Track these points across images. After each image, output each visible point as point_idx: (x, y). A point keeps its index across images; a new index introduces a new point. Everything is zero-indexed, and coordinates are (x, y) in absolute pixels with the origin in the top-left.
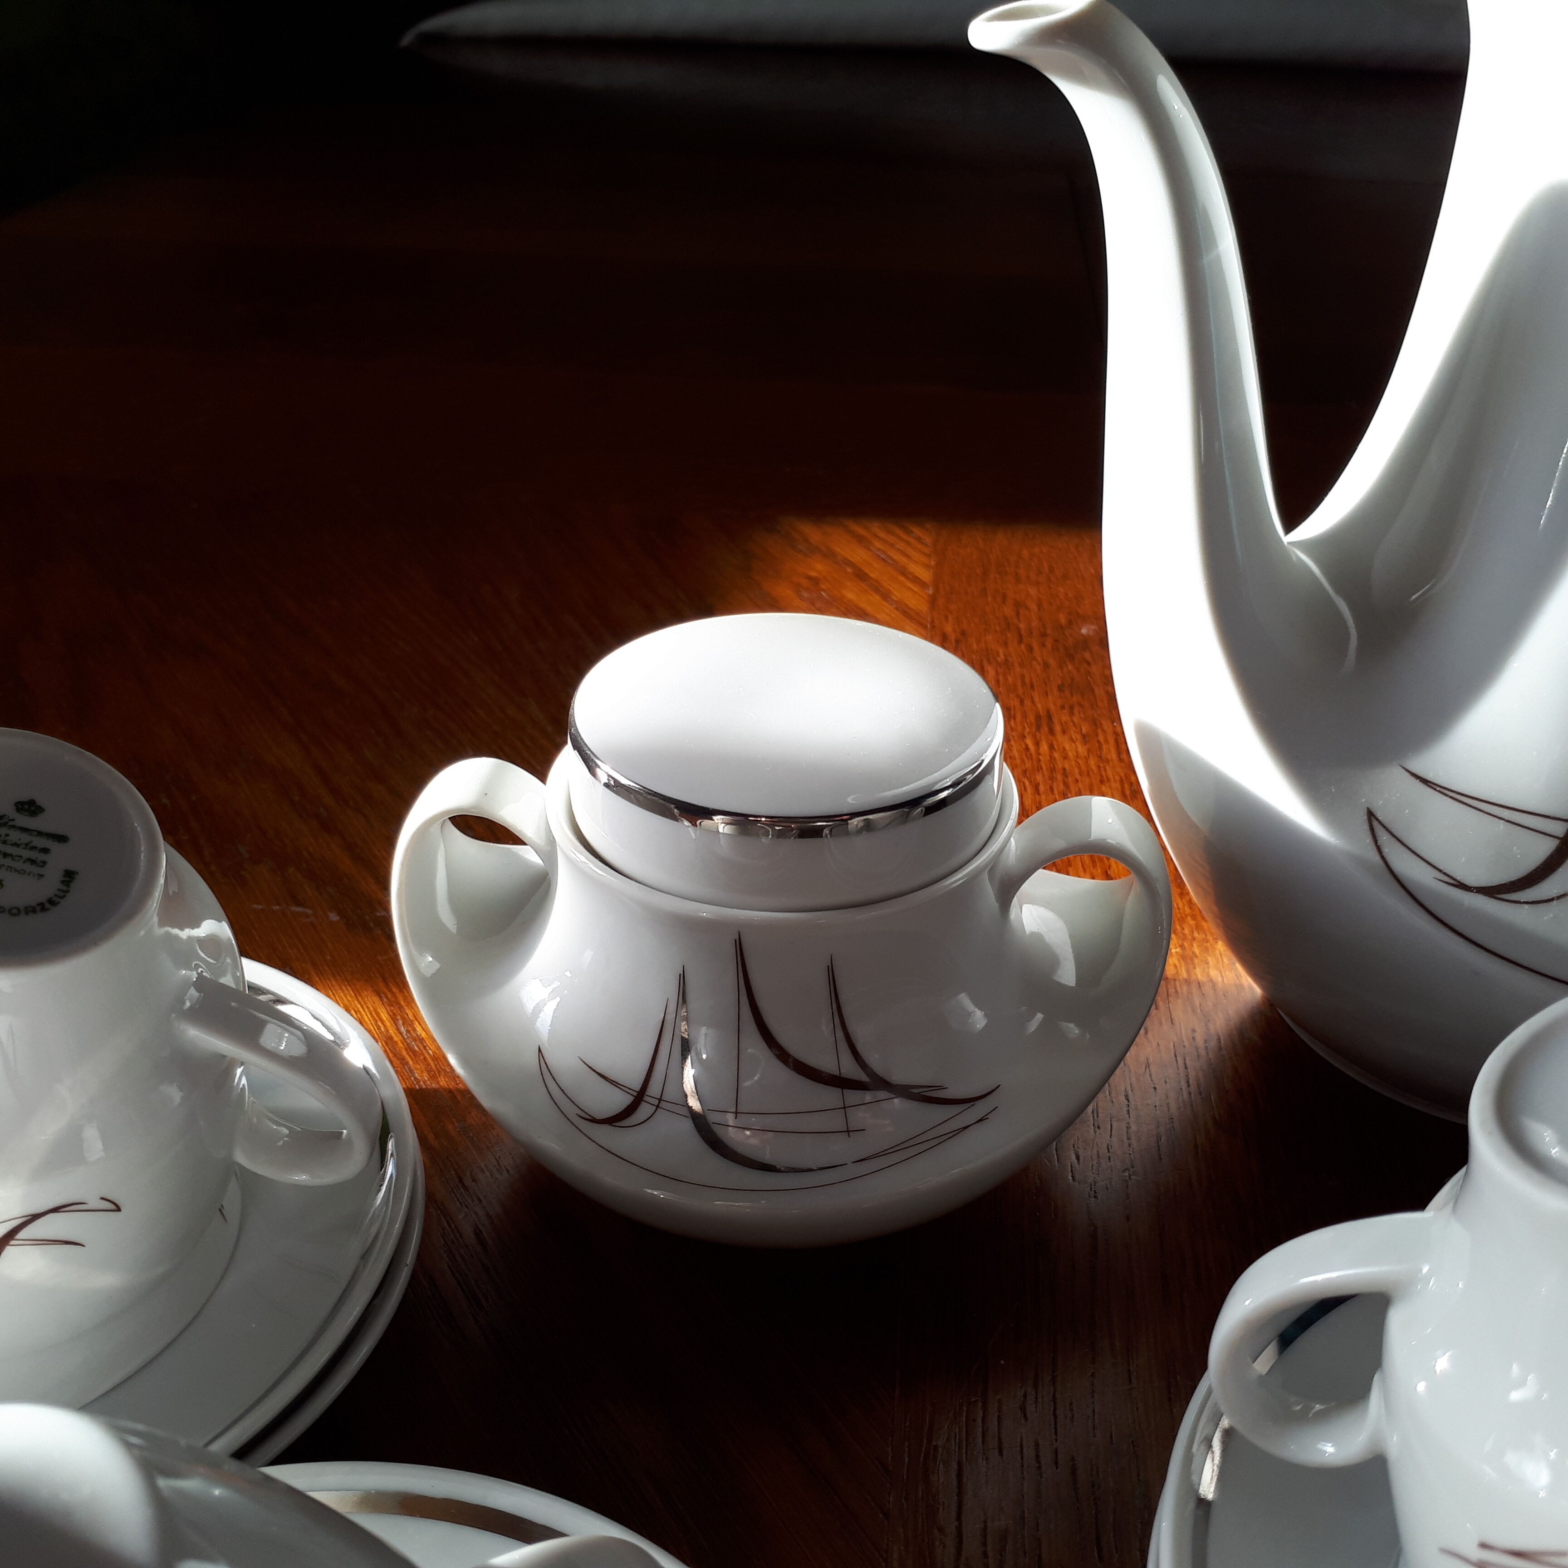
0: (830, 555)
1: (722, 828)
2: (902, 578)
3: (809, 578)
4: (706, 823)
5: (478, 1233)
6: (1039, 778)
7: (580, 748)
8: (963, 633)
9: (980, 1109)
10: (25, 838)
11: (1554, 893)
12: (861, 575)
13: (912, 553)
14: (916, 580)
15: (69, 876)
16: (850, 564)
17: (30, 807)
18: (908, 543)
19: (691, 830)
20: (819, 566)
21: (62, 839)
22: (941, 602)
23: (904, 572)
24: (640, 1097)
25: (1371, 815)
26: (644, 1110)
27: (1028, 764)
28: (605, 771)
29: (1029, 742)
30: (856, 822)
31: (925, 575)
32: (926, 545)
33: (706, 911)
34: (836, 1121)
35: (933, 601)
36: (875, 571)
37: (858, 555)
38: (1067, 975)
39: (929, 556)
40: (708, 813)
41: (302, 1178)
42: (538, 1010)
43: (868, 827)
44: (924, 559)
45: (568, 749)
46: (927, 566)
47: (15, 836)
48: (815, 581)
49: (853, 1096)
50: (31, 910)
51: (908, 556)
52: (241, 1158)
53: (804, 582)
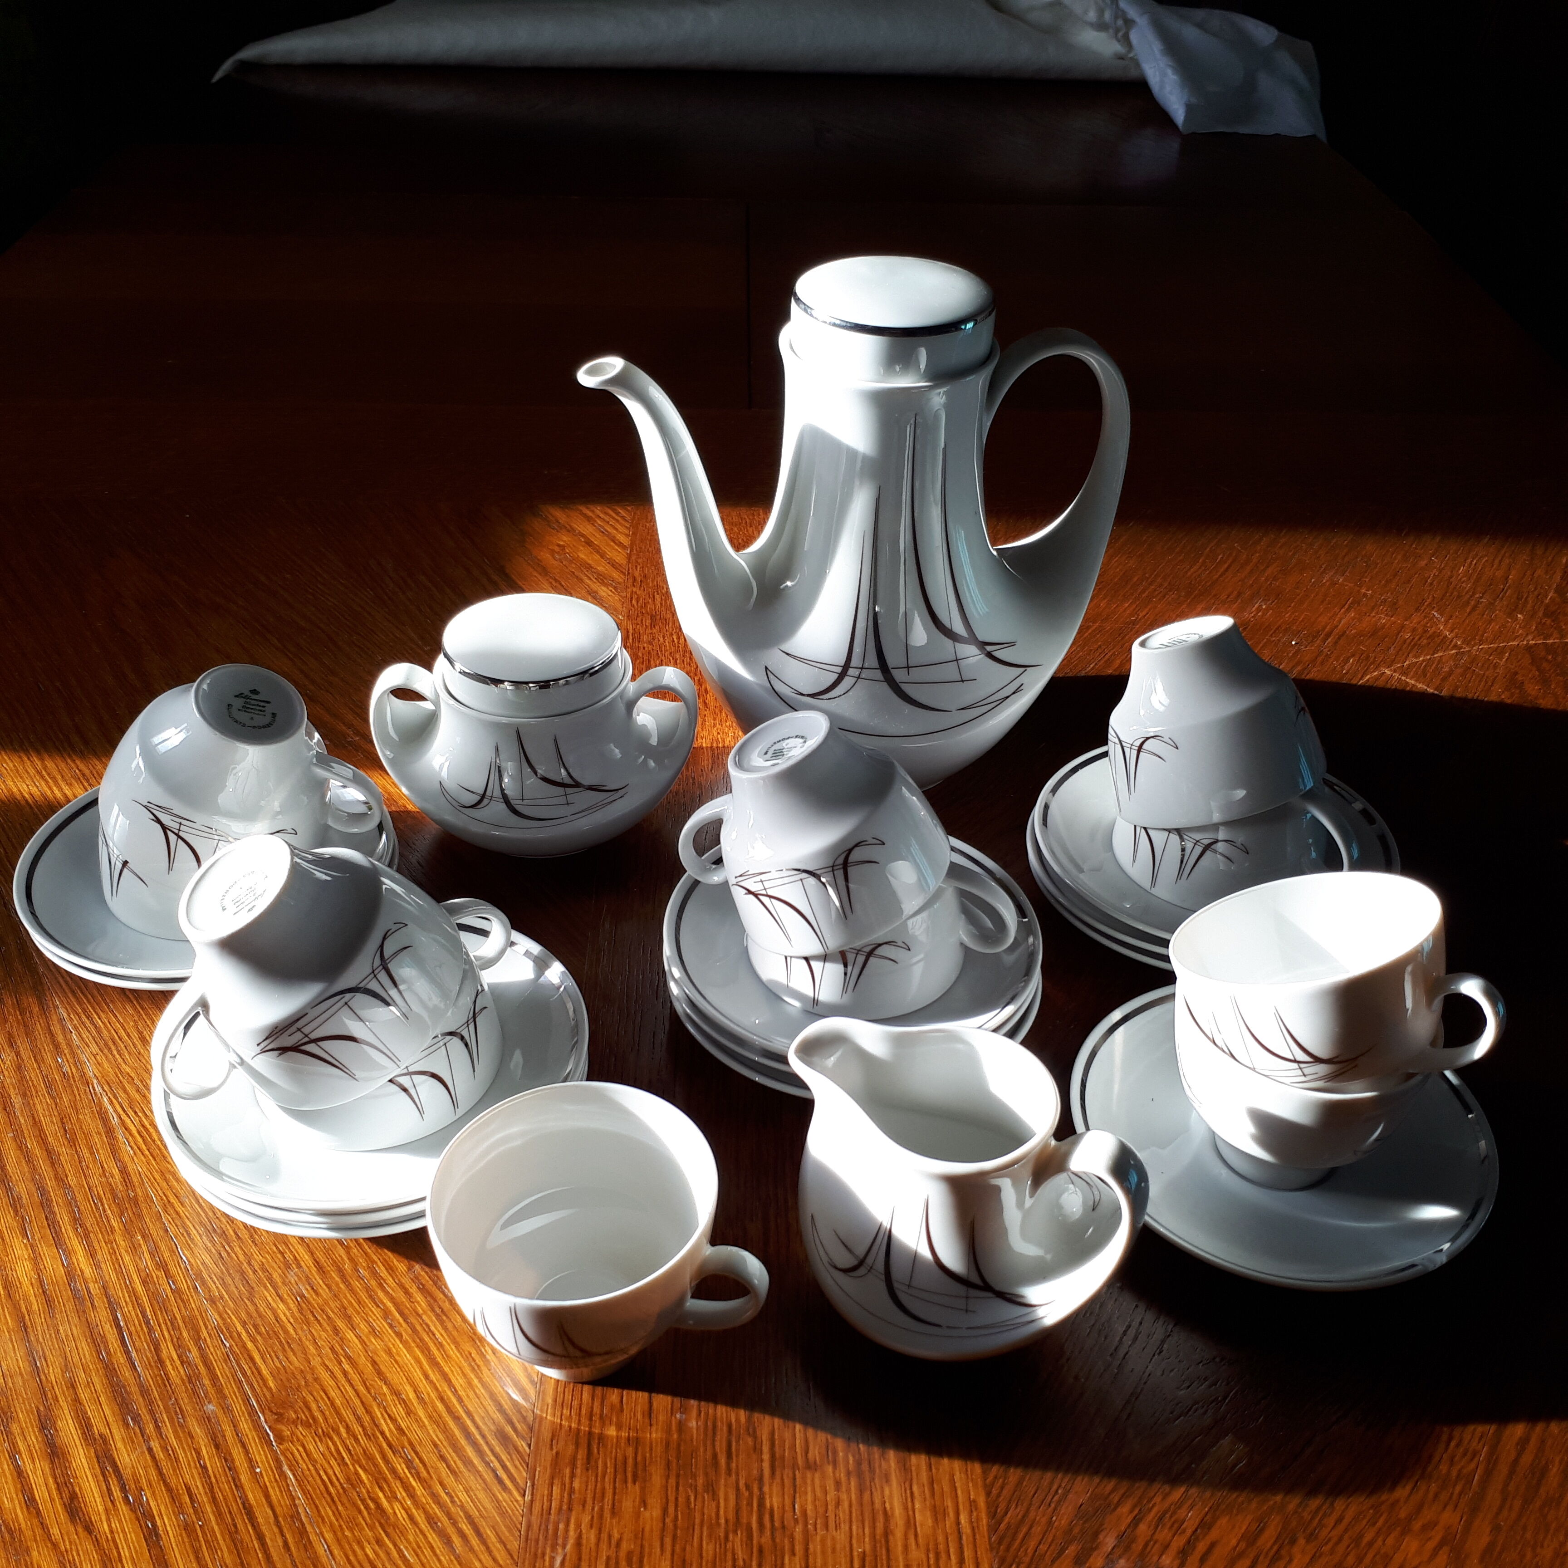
0: (571, 531)
1: (508, 687)
2: (612, 544)
3: (559, 545)
4: (502, 686)
5: (419, 863)
6: (678, 656)
7: (446, 656)
8: (645, 576)
9: (621, 793)
10: (256, 703)
11: (837, 695)
12: (589, 543)
13: (618, 526)
14: (620, 544)
15: (274, 715)
16: (583, 536)
17: (254, 692)
18: (617, 521)
19: (496, 689)
20: (565, 538)
21: (268, 702)
22: (633, 558)
23: (614, 540)
24: (483, 796)
25: (766, 668)
26: (486, 801)
27: (673, 649)
28: (458, 666)
29: (675, 637)
30: (561, 682)
31: (625, 541)
32: (627, 521)
33: (504, 720)
34: (562, 800)
35: (629, 557)
36: (598, 539)
37: (586, 529)
38: (654, 741)
39: (628, 528)
40: (502, 682)
41: (356, 830)
42: (441, 768)
43: (567, 683)
44: (627, 532)
45: (441, 657)
46: (627, 535)
47: (253, 702)
48: (562, 547)
49: (569, 790)
50: (264, 727)
51: (616, 529)
52: (330, 823)
53: (557, 549)
